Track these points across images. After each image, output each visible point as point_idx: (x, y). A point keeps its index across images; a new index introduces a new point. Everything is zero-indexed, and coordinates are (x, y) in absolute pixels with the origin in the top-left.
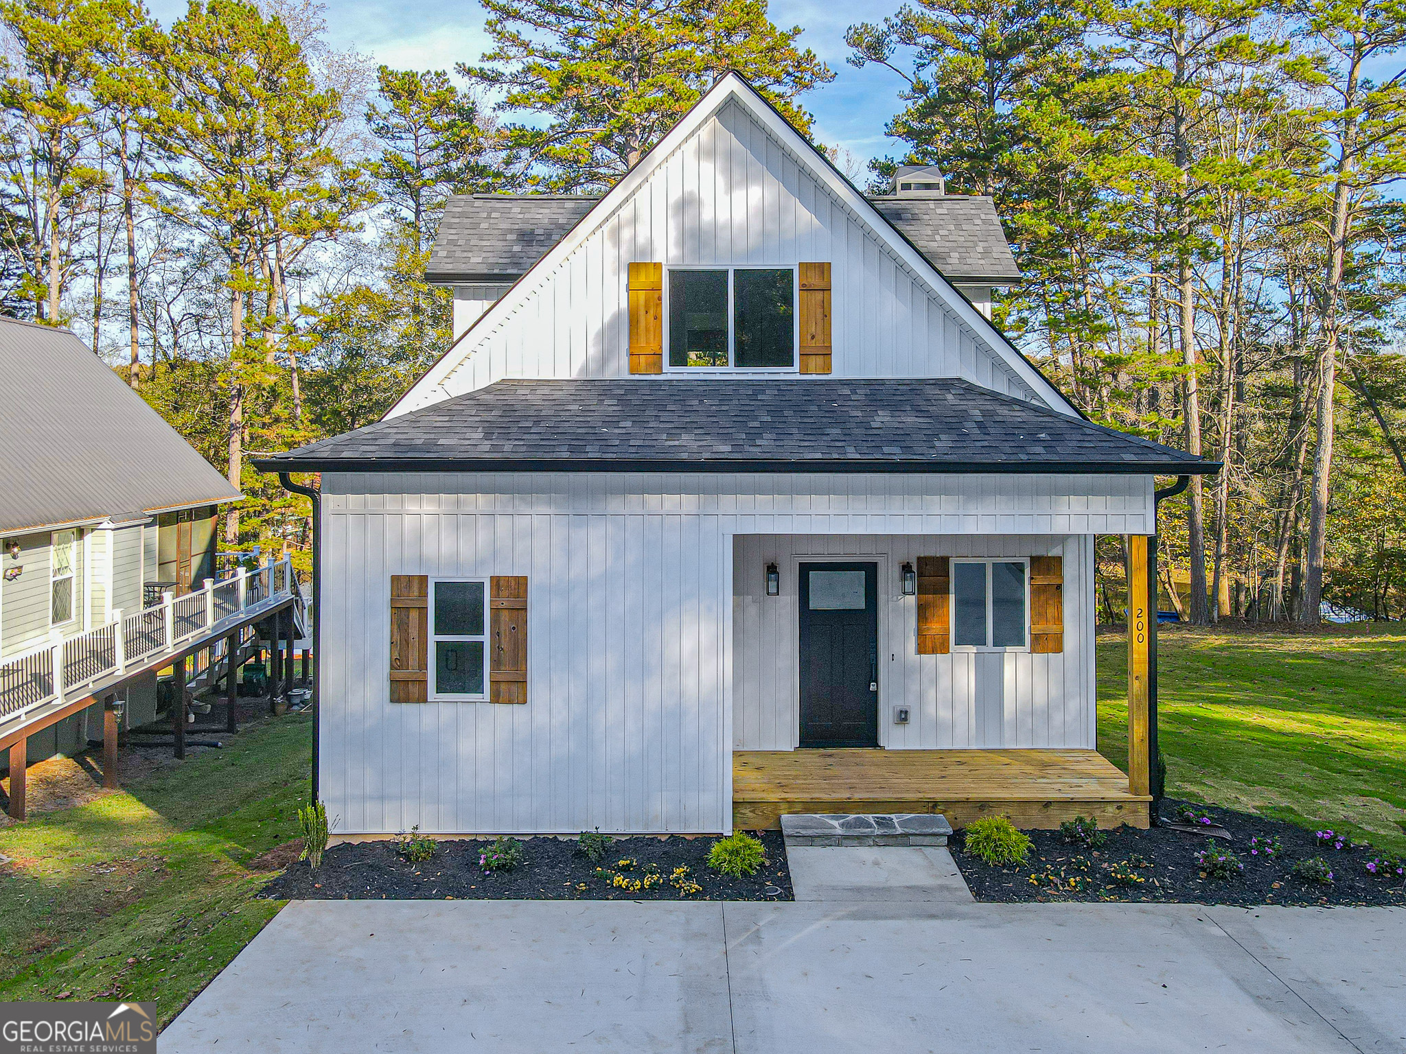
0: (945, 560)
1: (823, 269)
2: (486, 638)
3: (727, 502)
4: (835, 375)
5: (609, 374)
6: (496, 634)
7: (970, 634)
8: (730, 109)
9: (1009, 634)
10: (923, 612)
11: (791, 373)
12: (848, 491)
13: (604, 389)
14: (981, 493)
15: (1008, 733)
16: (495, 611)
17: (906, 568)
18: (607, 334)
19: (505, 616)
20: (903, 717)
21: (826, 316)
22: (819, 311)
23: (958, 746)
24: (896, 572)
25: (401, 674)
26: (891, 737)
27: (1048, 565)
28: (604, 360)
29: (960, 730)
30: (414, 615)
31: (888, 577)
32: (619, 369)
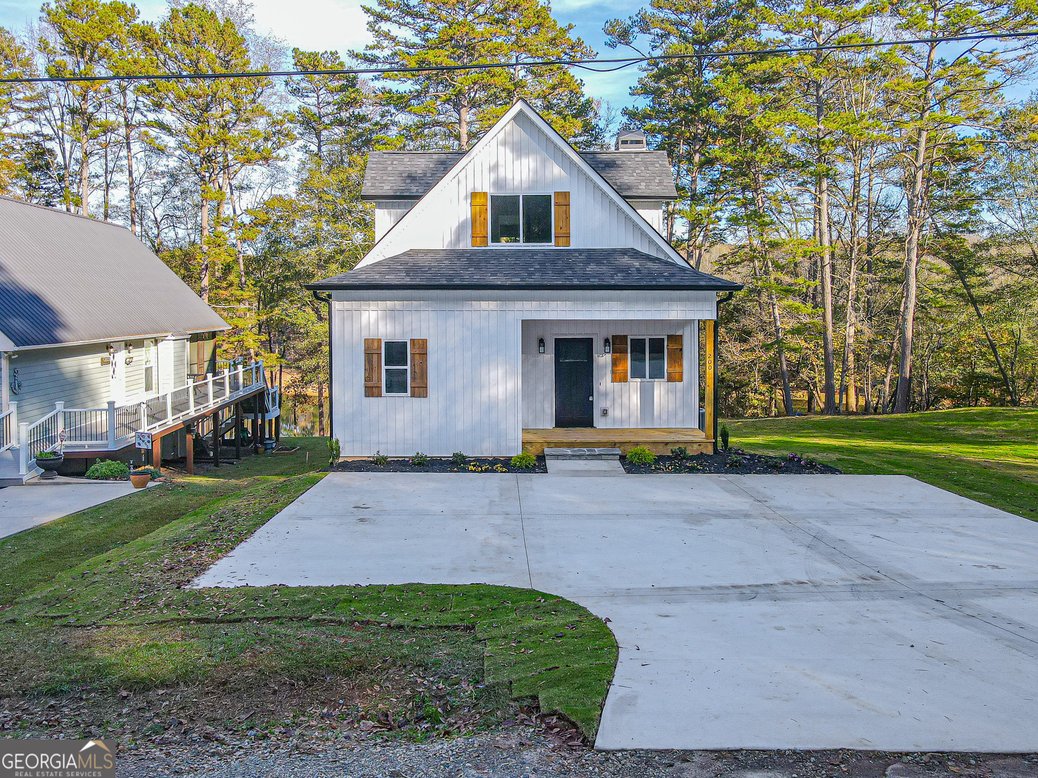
0: (626, 337)
1: (566, 195)
2: (408, 367)
3: (519, 305)
4: (572, 246)
5: (461, 246)
6: (413, 365)
7: (638, 373)
8: (520, 118)
9: (657, 373)
10: (615, 363)
11: (551, 246)
12: (575, 300)
13: (461, 254)
14: (637, 300)
15: (656, 421)
16: (413, 354)
17: (607, 341)
18: (461, 227)
19: (417, 357)
20: (605, 413)
21: (568, 218)
22: (564, 215)
23: (632, 427)
24: (602, 343)
25: (370, 384)
26: (599, 422)
27: (676, 339)
28: (458, 240)
29: (633, 419)
30: (375, 357)
31: (598, 345)
32: (466, 244)
